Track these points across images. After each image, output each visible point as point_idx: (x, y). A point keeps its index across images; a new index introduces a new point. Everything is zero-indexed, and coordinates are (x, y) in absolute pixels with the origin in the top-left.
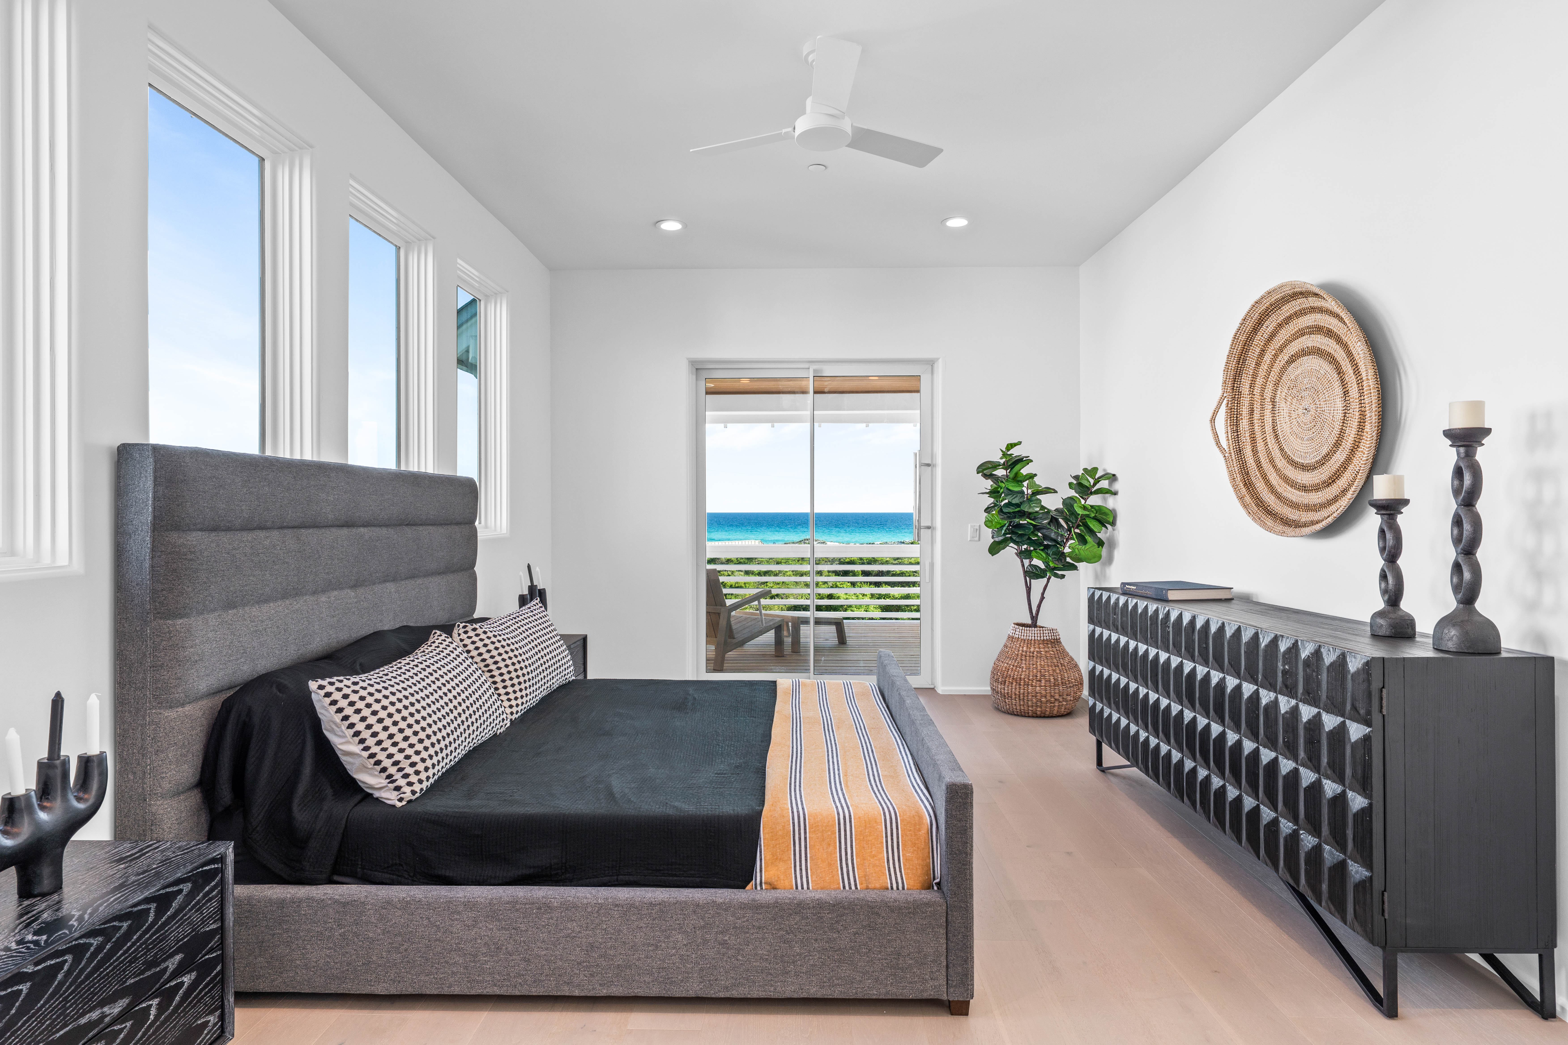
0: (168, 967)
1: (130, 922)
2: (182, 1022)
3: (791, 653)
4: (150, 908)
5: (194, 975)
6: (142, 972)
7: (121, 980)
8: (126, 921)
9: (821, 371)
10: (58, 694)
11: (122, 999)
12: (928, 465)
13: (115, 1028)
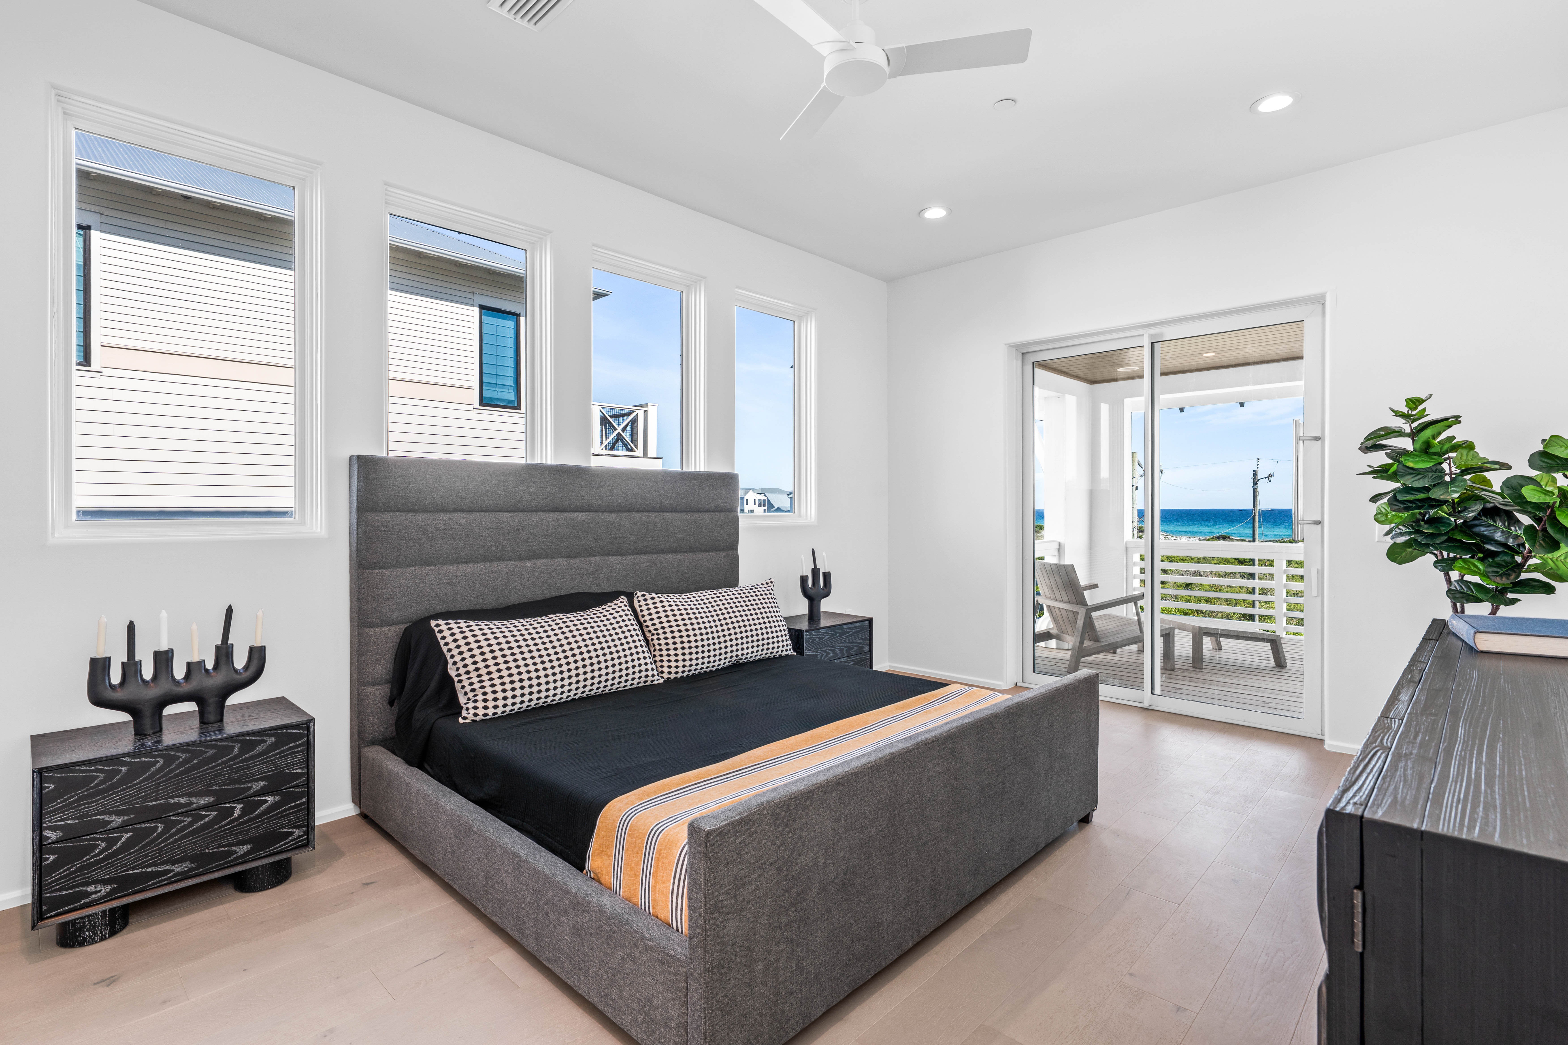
0: (252, 787)
1: (215, 751)
2: (266, 825)
3: (1191, 669)
4: (235, 746)
5: (277, 798)
6: (228, 785)
7: (208, 784)
8: (212, 749)
9: (1162, 334)
10: (230, 607)
11: (208, 796)
12: (1317, 439)
13: (201, 813)
